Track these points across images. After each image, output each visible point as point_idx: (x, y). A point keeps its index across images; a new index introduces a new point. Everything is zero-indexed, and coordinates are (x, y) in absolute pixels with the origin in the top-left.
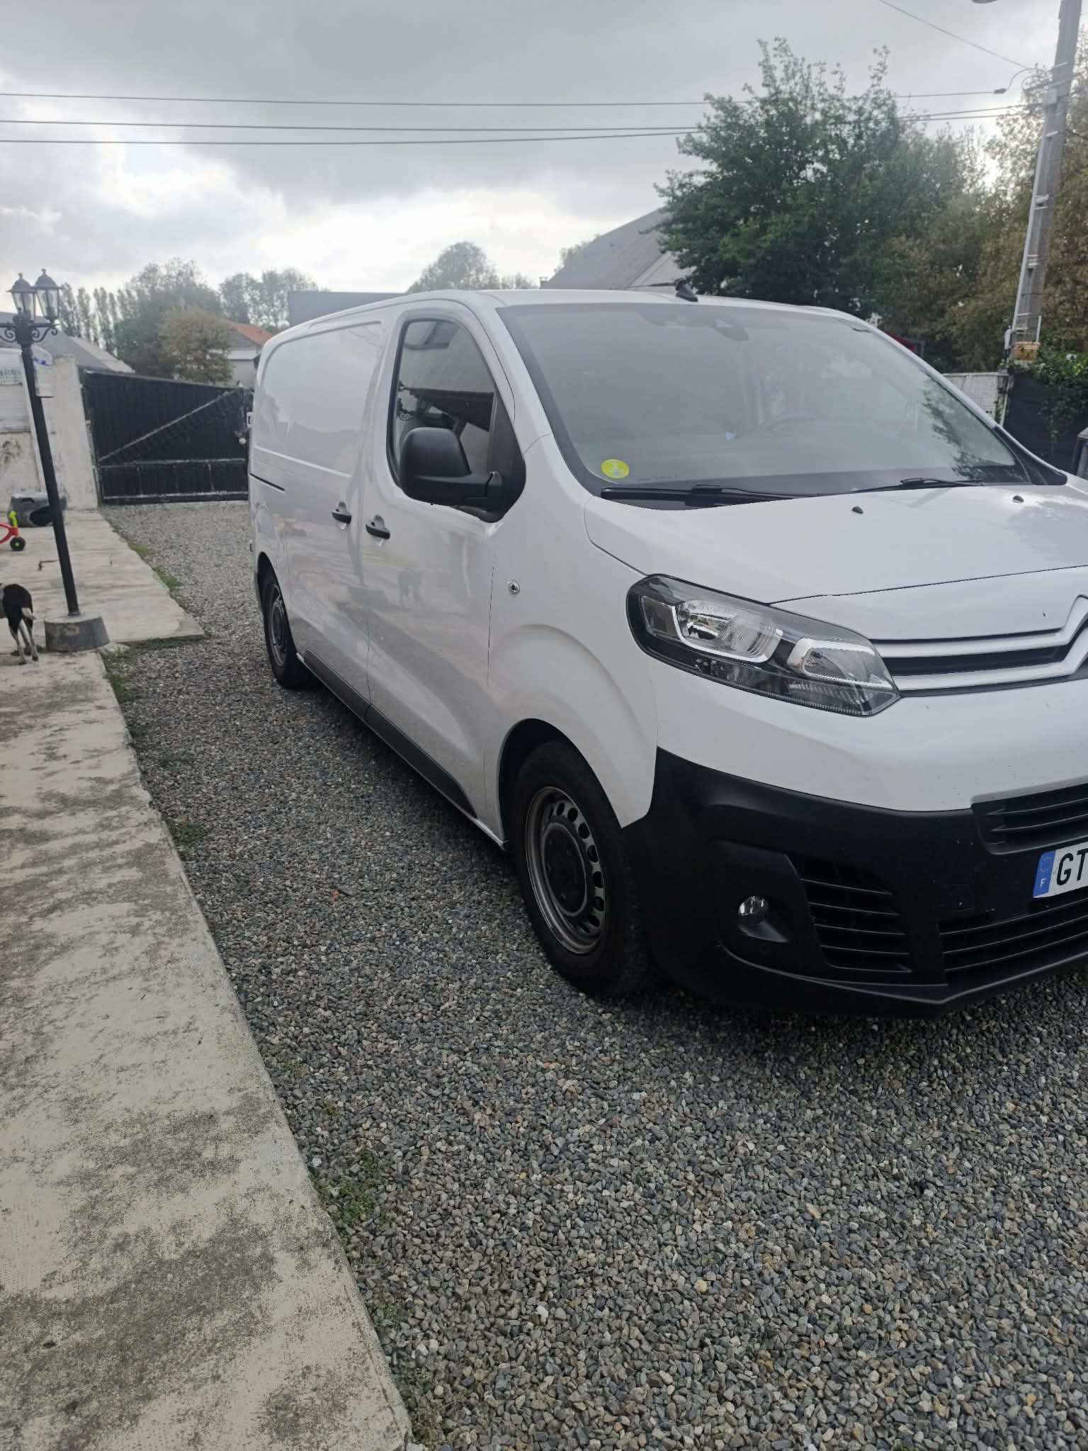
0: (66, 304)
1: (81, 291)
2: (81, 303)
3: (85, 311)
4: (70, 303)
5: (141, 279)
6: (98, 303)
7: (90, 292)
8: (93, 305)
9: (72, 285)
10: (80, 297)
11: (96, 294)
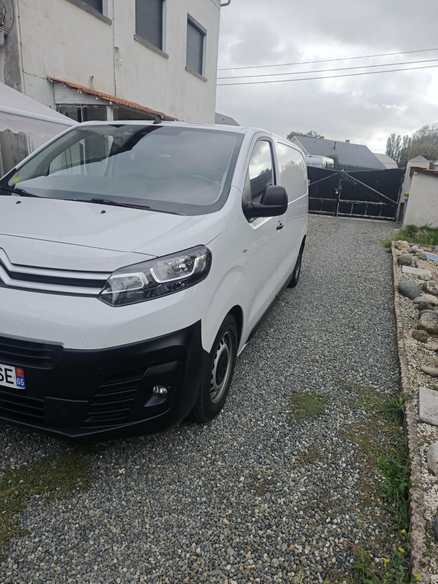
0: (391, 141)
1: (399, 137)
2: (397, 141)
3: (398, 144)
4: (393, 141)
5: (420, 132)
6: (404, 141)
7: (402, 137)
8: (402, 142)
9: (396, 134)
10: (398, 139)
11: (404, 138)
